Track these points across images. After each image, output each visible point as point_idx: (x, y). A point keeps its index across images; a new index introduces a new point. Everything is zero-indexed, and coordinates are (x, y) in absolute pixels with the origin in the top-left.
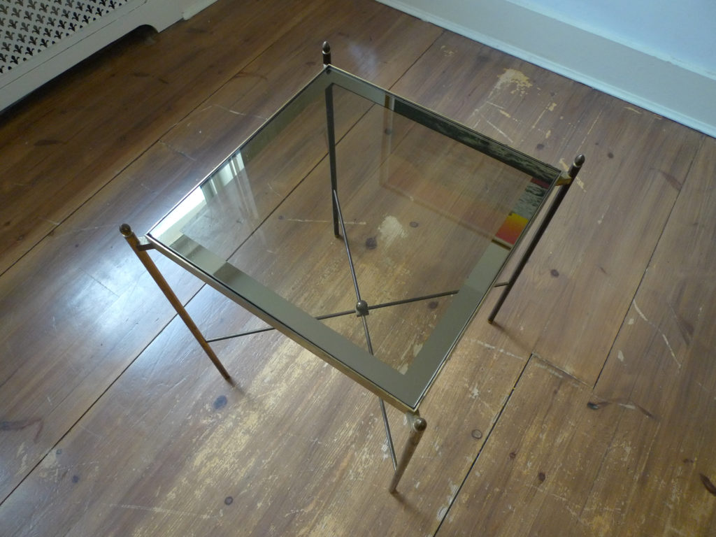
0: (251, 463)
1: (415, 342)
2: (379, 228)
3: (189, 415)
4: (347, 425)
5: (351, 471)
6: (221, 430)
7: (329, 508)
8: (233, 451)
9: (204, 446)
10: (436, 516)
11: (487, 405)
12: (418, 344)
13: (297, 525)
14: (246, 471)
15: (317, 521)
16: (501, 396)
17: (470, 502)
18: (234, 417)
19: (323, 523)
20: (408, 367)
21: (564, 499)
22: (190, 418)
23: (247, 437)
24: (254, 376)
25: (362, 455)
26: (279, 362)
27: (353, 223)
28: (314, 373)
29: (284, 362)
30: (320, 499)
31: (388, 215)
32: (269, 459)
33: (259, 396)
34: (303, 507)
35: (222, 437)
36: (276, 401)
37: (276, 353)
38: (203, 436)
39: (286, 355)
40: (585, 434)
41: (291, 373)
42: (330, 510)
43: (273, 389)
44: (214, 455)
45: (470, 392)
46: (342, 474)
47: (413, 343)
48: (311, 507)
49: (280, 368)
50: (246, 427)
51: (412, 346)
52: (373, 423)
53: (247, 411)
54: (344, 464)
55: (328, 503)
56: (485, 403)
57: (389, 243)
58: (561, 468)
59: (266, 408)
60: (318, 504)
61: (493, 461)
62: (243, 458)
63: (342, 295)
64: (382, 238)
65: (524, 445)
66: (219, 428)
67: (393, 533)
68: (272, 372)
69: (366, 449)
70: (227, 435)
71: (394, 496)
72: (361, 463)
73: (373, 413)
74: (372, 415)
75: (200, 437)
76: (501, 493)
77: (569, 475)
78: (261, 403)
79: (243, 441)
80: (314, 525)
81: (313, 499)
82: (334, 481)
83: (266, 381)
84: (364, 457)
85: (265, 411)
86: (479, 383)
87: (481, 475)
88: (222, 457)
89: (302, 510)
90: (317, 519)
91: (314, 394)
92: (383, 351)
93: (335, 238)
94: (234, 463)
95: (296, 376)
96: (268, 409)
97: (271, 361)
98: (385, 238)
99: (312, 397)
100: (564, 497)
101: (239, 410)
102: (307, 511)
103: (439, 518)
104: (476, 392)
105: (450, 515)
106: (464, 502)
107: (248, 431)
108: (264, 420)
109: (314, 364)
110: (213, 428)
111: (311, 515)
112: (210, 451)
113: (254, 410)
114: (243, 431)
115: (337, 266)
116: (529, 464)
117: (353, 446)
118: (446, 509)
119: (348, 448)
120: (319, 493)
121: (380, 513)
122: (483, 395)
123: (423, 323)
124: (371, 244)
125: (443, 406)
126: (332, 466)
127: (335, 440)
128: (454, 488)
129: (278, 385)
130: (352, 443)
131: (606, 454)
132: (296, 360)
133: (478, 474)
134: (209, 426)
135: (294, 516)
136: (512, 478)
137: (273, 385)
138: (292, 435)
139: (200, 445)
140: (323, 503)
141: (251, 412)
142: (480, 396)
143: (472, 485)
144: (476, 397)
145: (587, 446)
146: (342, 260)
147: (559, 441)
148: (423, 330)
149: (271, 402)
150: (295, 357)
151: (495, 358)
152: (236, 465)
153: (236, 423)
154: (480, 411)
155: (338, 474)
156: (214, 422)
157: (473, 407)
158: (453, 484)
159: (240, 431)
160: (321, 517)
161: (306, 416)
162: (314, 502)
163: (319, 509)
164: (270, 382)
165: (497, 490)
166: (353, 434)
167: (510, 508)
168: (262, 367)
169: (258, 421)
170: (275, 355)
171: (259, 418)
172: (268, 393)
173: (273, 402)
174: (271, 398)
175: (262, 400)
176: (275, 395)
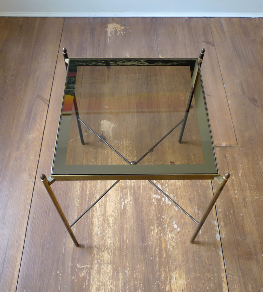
0: (121, 276)
2: (101, 129)
3: (72, 277)
4: (152, 228)
5: (169, 247)
6: (94, 272)
7: (171, 270)
8: (108, 278)
9: (91, 286)
10: (217, 239)
13: (163, 288)
14: (121, 282)
15: (170, 279)
17: (225, 224)
18: (96, 262)
19: (173, 278)
20: (160, 184)
21: (258, 197)
22: (73, 278)
23: (110, 266)
24: (91, 236)
25: (168, 236)
26: (99, 221)
28: (119, 215)
29: (102, 220)
30: (164, 269)
32: (128, 269)
33: (101, 243)
34: (160, 278)
35: (97, 275)
37: (94, 218)
38: (87, 282)
39: (99, 215)
40: (248, 166)
41: (109, 222)
42: (172, 270)
44: (100, 286)
46: (166, 251)
48: (163, 276)
49: (102, 223)
50: (105, 262)
52: (163, 219)
53: (101, 254)
54: (163, 246)
55: (169, 268)
57: (111, 134)
58: (249, 186)
59: (109, 246)
60: (165, 271)
61: (222, 201)
62: (115, 277)
64: (106, 133)
65: (229, 186)
66: (92, 272)
67: (205, 259)
68: (99, 228)
69: (168, 232)
70: (99, 272)
71: (194, 244)
72: (170, 240)
73: (160, 214)
74: (160, 216)
75: (86, 284)
76: (234, 212)
77: (253, 186)
78: (104, 246)
79: (109, 269)
80: (170, 282)
81: (161, 271)
82: (164, 256)
83: (99, 234)
84: (170, 237)
85: (109, 248)
87: (222, 210)
88: (104, 284)
89: (160, 280)
90: (170, 278)
91: (127, 224)
93: (83, 146)
94: (112, 283)
95: (112, 222)
96: (110, 246)
97: (94, 223)
98: (108, 132)
99: (127, 226)
100: (257, 196)
101: (96, 256)
102: (163, 278)
103: (218, 239)
105: (222, 235)
106: (223, 226)
107: (108, 263)
108: (112, 252)
109: (116, 211)
110: (89, 274)
111: (166, 279)
112: (96, 286)
113: (103, 251)
114: (105, 265)
116: (236, 192)
117: (162, 235)
118: (218, 234)
119: (160, 237)
120: (162, 267)
121: (194, 255)
123: (153, 160)
124: (103, 139)
125: (186, 192)
126: (159, 250)
127: (152, 238)
128: (215, 223)
129: (106, 232)
130: (160, 234)
131: (260, 169)
132: (107, 215)
133: (220, 210)
134: (86, 274)
135: (158, 285)
136: (234, 202)
137: (104, 233)
138: (130, 250)
139: (89, 286)
140: (167, 269)
141: (103, 253)
143: (221, 216)
145: (252, 170)
147: (240, 175)
149: (109, 242)
150: (105, 213)
152: (114, 283)
153: (99, 264)
155: (164, 252)
156: (87, 271)
158: (214, 221)
159: (104, 266)
160: (170, 276)
161: (130, 237)
162: (163, 271)
163: (167, 274)
164: (101, 233)
165: (232, 211)
166: (158, 230)
167: (242, 215)
168: (92, 229)
169: (109, 255)
170: (94, 219)
171: (109, 253)
172: (104, 239)
173: (110, 241)
174: (108, 240)
175: (104, 244)
176: (109, 237)
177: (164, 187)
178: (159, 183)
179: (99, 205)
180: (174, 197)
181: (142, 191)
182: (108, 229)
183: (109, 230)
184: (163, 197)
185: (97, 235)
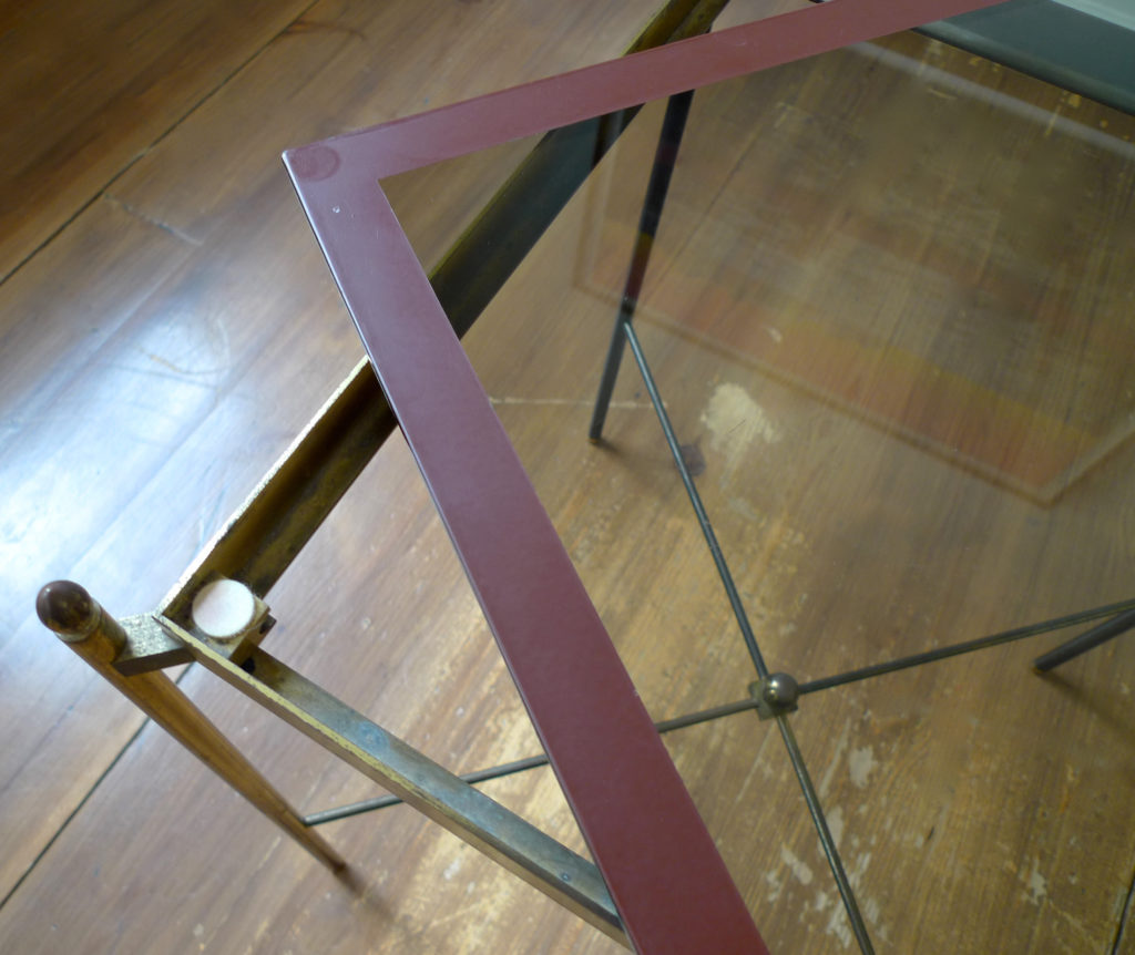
1: (850, 740)
2: (703, 418)
11: (1075, 923)
12: (860, 749)
16: (1107, 894)
20: (843, 817)
24: (415, 862)
27: (632, 405)
31: (721, 382)
33: (435, 923)
36: (486, 937)
43: (475, 898)
45: (1024, 886)
47: (844, 744)
51: (845, 755)
56: (1069, 917)
57: (735, 458)
63: (634, 608)
64: (715, 444)
83: (448, 875)
86: (1042, 856)
92: (768, 771)
93: (589, 448)
98: (724, 445)
104: (1038, 883)
115: (608, 525)
122: (1058, 892)
124: (691, 463)
125: (956, 933)
129: (485, 886)
137: (471, 887)
142: (1050, 895)
144: (1040, 898)
146: (618, 508)
148: (867, 705)
151: (1070, 778)
154: (1059, 940)
157: (1037, 930)
164: (462, 878)
172: (459, 913)
173: (478, 941)
174: (470, 927)
175: (446, 936)
176: (480, 919)
177: (856, 842)
178: (844, 808)
179: (522, 745)
180: (881, 920)
181: (740, 798)
182: (497, 879)
183: (498, 886)
184: (825, 890)
185: (441, 875)
